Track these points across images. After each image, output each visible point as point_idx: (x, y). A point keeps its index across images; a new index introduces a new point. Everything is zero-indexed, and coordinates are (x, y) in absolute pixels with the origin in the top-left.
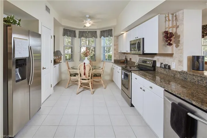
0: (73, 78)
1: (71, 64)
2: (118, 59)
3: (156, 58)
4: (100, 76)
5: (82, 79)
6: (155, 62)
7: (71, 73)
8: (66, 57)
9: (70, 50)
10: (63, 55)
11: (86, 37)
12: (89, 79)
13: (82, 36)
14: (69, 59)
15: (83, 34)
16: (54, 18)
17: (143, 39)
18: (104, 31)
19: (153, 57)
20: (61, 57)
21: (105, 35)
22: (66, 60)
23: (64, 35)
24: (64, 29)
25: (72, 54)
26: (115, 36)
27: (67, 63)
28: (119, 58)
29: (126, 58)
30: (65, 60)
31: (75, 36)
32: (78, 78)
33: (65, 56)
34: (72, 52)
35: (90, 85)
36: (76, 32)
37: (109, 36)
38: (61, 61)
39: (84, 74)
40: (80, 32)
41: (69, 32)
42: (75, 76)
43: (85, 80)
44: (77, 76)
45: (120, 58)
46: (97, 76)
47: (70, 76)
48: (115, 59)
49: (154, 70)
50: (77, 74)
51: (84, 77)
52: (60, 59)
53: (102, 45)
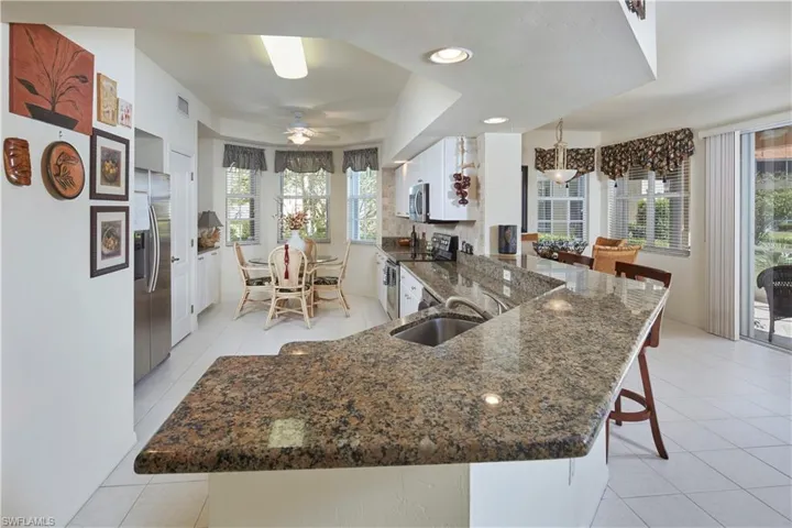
0: (255, 289)
1: (249, 252)
2: (395, 235)
3: (457, 231)
4: (336, 283)
5: (282, 290)
6: (454, 241)
7: (251, 277)
8: (233, 231)
9: (247, 206)
10: (224, 224)
11: (300, 170)
12: (300, 290)
13: (287, 166)
14: (244, 239)
15: (290, 159)
16: (199, 122)
17: (427, 186)
18: (353, 153)
19: (453, 228)
20: (217, 230)
21: (358, 164)
22: (235, 239)
23: (227, 164)
24: (226, 146)
25: (252, 223)
26: (384, 169)
27: (238, 249)
28: (399, 233)
29: (414, 233)
30: (229, 240)
31: (262, 166)
32: (269, 289)
33: (229, 230)
34: (252, 215)
35: (304, 306)
36: (265, 152)
37: (368, 169)
38: (216, 244)
39: (287, 276)
40: (279, 154)
41: (243, 156)
42: (260, 284)
43: (288, 291)
44: (266, 283)
45: (401, 231)
46: (324, 283)
47: (248, 284)
48: (387, 235)
49: (454, 258)
50: (269, 279)
51: (284, 284)
52: (216, 236)
53: (348, 196)
